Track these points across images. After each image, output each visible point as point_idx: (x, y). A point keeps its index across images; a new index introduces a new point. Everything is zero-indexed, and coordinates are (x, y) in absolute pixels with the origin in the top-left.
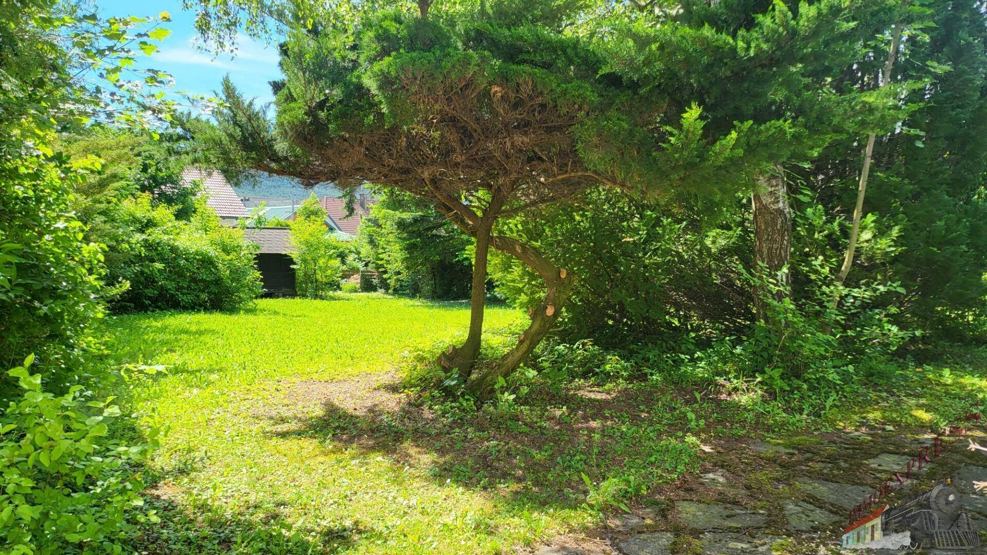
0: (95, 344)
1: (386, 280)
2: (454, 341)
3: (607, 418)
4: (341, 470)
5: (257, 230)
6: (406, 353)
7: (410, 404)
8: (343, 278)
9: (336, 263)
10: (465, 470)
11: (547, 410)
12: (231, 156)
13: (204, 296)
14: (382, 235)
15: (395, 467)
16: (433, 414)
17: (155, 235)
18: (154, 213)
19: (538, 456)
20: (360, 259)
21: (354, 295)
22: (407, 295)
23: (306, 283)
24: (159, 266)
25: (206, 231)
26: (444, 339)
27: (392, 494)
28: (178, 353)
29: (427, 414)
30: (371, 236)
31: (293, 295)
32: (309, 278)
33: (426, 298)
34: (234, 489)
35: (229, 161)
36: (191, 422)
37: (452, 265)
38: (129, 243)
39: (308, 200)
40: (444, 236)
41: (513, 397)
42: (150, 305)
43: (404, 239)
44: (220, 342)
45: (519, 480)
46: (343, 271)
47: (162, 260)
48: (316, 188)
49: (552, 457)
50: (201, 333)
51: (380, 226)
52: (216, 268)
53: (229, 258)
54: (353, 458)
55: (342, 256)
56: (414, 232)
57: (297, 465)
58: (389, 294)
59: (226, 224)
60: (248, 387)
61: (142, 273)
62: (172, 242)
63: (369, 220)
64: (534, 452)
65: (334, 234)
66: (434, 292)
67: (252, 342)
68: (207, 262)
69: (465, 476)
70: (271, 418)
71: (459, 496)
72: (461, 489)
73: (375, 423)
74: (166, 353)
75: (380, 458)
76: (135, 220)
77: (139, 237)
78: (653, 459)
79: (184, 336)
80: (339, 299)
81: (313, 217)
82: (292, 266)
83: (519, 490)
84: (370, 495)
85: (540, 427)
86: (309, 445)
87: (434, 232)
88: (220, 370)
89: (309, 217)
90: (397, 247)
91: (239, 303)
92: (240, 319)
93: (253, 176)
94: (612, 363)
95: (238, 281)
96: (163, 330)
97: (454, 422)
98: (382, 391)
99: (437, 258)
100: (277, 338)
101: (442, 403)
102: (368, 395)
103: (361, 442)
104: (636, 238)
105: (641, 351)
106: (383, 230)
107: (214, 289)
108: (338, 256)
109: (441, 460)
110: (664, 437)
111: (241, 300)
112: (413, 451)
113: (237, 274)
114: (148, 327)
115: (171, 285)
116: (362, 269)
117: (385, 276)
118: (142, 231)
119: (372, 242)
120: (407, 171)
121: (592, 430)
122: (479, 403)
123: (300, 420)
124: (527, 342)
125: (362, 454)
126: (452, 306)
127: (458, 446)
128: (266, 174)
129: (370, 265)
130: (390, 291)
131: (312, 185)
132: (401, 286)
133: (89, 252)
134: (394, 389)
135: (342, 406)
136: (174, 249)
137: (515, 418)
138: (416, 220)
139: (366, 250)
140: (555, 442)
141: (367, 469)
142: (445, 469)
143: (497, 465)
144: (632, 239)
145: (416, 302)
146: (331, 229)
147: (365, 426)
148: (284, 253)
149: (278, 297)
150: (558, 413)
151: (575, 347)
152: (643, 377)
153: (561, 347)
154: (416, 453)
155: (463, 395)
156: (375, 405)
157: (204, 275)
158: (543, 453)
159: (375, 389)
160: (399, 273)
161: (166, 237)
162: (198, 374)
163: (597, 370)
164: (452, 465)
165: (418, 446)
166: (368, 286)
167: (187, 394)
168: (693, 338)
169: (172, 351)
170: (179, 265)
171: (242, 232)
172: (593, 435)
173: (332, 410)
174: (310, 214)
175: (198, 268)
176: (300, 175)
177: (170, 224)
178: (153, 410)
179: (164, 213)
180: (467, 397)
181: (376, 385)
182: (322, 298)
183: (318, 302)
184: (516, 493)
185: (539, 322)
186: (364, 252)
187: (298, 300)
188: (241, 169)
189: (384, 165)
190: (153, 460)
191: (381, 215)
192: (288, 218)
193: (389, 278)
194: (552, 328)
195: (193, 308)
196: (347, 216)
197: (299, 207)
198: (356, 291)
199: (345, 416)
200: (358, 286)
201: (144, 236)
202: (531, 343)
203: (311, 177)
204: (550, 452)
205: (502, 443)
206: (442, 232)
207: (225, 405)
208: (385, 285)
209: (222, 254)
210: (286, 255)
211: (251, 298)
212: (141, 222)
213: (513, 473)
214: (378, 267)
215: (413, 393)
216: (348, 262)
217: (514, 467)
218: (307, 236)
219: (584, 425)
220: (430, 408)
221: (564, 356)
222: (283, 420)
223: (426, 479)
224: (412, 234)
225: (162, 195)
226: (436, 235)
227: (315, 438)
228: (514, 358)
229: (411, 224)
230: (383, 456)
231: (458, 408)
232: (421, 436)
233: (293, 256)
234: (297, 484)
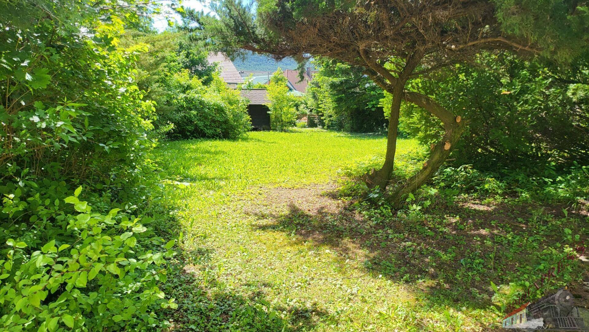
0: (152, 163)
1: (323, 120)
2: (371, 163)
3: (493, 227)
4: (302, 258)
5: (248, 91)
6: (339, 170)
7: (345, 209)
8: (297, 119)
9: (293, 110)
10: (390, 265)
11: (444, 219)
12: (228, 39)
13: (219, 130)
14: (321, 92)
15: (338, 258)
16: (362, 217)
17: (191, 94)
18: (191, 81)
19: (445, 257)
20: (307, 107)
21: (304, 129)
22: (335, 130)
23: (276, 122)
24: (194, 112)
25: (219, 91)
26: (364, 162)
27: (339, 282)
28: (203, 166)
29: (357, 217)
30: (314, 93)
31: (269, 129)
32: (278, 119)
33: (347, 131)
34: (232, 269)
35: (227, 44)
36: (207, 215)
37: (364, 111)
38: (177, 99)
39: (277, 72)
40: (359, 93)
41: (419, 208)
42: (190, 135)
43: (334, 95)
44: (228, 159)
45: (433, 277)
46: (297, 115)
47: (196, 109)
48: (283, 60)
49: (456, 259)
50: (216, 153)
51: (320, 87)
52: (225, 113)
53: (232, 107)
54: (310, 249)
55: (297, 106)
56: (341, 90)
57: (273, 252)
58: (325, 129)
59: (231, 87)
60: (242, 191)
61: (185, 116)
62: (200, 98)
63: (313, 84)
64: (441, 253)
65: (292, 93)
66: (352, 128)
67: (245, 160)
68: (220, 110)
69: (390, 270)
70: (256, 214)
71: (388, 287)
72: (389, 282)
73: (322, 222)
74: (196, 166)
75: (328, 251)
76: (181, 86)
77: (182, 96)
78: (541, 267)
79: (207, 155)
80: (295, 132)
81: (280, 82)
82: (268, 112)
83: (433, 286)
84: (323, 281)
85: (441, 232)
86: (280, 237)
87: (352, 90)
88: (226, 178)
89: (277, 82)
90: (330, 100)
91: (238, 135)
92: (239, 144)
93: (242, 54)
94: (491, 183)
95: (237, 121)
96: (196, 151)
97: (377, 224)
98: (326, 198)
99: (355, 106)
100: (260, 157)
101: (368, 210)
102: (317, 200)
103: (314, 236)
104: (512, 92)
105: (510, 175)
106: (322, 90)
107: (224, 126)
108: (294, 106)
109: (372, 255)
110: (546, 247)
111: (240, 133)
112: (351, 246)
113: (237, 117)
114: (188, 148)
115: (201, 124)
116: (308, 113)
117: (322, 118)
118: (184, 92)
119: (315, 97)
120: (346, 46)
121: (483, 237)
122: (395, 211)
123: (274, 217)
124: (430, 168)
125: (315, 246)
126: (363, 137)
127: (383, 244)
128: (251, 52)
129: (313, 111)
130: (325, 127)
131: (281, 59)
132: (332, 124)
133: (146, 107)
134: (334, 196)
135: (301, 208)
136: (201, 103)
137: (423, 224)
138: (342, 83)
139: (311, 102)
140: (456, 245)
141: (320, 259)
142: (375, 263)
143: (414, 262)
144: (509, 93)
145: (341, 134)
146: (291, 90)
147: (316, 224)
148: (263, 104)
149: (260, 131)
150: (454, 220)
151: (459, 169)
152: (514, 194)
153: (448, 170)
154: (353, 247)
155: (383, 204)
156: (322, 208)
157: (218, 117)
158: (448, 255)
159: (321, 196)
160: (331, 116)
161: (197, 96)
162: (213, 181)
163: (478, 188)
164: (381, 261)
165: (353, 242)
166: (312, 124)
167: (206, 195)
168: (553, 166)
169: (200, 164)
170: (205, 112)
171: (240, 92)
172: (485, 241)
173: (294, 210)
174: (278, 80)
175: (215, 114)
176: (272, 52)
177: (199, 88)
178: (186, 206)
179: (196, 82)
180: (385, 206)
181: (322, 192)
182: (285, 131)
183: (283, 134)
184: (432, 288)
185: (439, 154)
186: (309, 103)
187: (271, 132)
188: (235, 49)
189: (331, 42)
190: (183, 243)
191: (320, 80)
192: (266, 83)
193: (325, 119)
194: (447, 158)
195: (213, 137)
196: (300, 81)
197: (272, 76)
198: (305, 127)
199: (303, 215)
200: (306, 124)
201: (185, 95)
202: (432, 169)
203: (280, 53)
204: (454, 255)
205: (415, 244)
206: (358, 90)
207: (229, 203)
208: (322, 124)
209: (229, 105)
210: (264, 106)
211: (245, 132)
212: (184, 87)
213: (427, 270)
214: (318, 112)
215: (347, 200)
216: (300, 109)
217: (427, 265)
218: (276, 94)
219: (476, 232)
220: (360, 213)
221: (451, 176)
222: (263, 217)
223: (362, 270)
224: (339, 92)
225: (196, 71)
226: (354, 92)
227: (284, 231)
228: (419, 180)
229: (339, 86)
230: (330, 249)
231: (380, 214)
232: (354, 234)
233: (268, 106)
234: (273, 267)
